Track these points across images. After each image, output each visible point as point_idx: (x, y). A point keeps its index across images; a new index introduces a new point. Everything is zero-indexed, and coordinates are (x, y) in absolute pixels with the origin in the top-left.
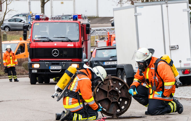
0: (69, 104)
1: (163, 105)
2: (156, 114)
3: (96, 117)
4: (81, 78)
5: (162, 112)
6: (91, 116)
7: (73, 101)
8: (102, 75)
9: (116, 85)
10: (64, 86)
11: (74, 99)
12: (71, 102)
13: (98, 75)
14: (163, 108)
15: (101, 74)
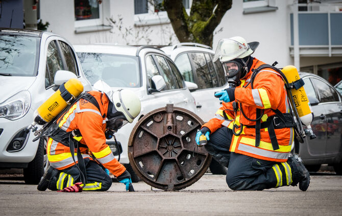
0: (52, 153)
1: (255, 170)
2: (241, 188)
3: (102, 185)
4: (84, 108)
5: (253, 184)
6: (92, 182)
7: (57, 149)
8: (128, 109)
9: (183, 126)
10: (50, 115)
11: (60, 144)
12: (54, 149)
13: (119, 109)
14: (255, 177)
15: (124, 108)
